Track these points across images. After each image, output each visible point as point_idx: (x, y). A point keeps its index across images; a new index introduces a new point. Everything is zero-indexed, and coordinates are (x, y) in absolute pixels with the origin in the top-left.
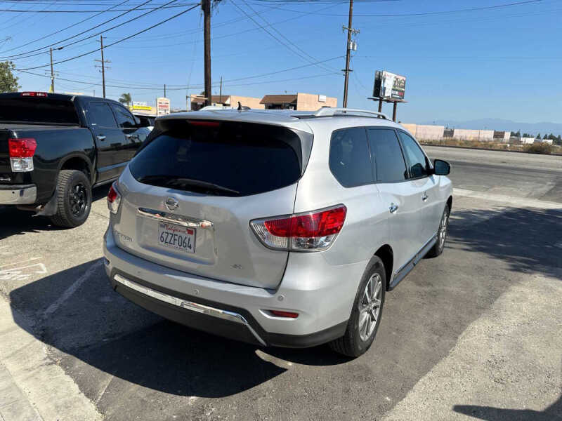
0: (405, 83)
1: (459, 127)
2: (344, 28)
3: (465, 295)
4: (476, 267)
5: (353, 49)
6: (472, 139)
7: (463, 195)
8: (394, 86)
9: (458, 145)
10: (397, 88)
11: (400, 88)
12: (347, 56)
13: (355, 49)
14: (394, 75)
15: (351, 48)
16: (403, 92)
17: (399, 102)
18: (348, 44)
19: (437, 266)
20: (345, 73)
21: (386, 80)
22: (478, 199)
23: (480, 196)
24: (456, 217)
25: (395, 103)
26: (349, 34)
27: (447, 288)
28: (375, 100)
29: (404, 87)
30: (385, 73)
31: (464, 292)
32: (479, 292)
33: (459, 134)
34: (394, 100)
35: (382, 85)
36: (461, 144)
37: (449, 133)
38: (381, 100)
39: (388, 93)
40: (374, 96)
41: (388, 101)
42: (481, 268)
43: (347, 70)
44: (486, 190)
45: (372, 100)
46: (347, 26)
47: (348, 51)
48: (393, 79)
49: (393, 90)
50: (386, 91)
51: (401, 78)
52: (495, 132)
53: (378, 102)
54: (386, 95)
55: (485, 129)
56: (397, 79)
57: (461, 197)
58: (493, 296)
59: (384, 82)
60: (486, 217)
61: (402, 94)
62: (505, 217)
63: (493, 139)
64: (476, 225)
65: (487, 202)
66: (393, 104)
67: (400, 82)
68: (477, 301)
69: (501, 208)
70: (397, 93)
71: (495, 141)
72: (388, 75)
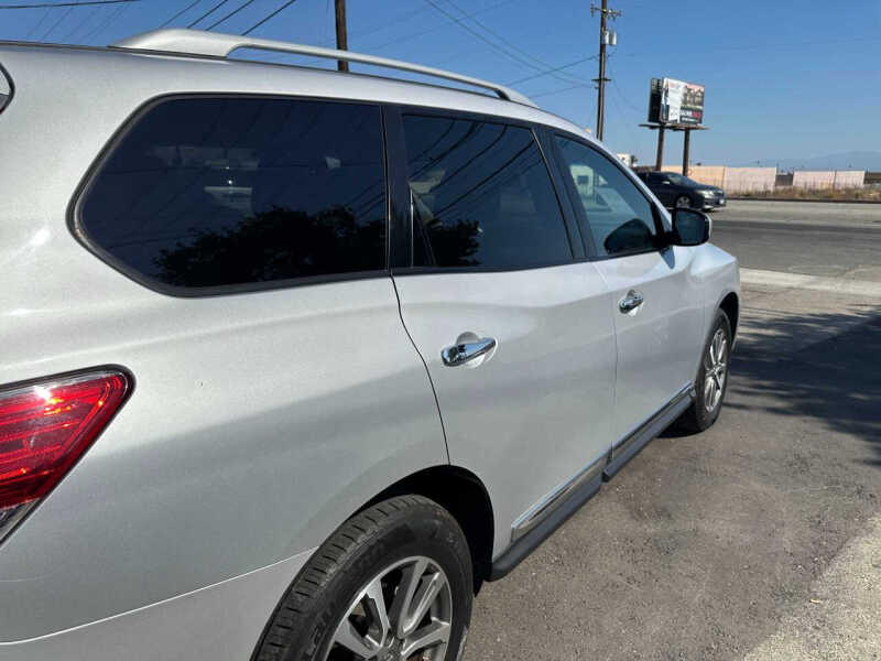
0: (703, 97)
1: (803, 169)
2: (593, 9)
3: (748, 549)
4: (791, 458)
5: (611, 44)
6: (824, 187)
7: (795, 285)
8: (685, 102)
9: (797, 196)
10: (689, 105)
11: (693, 104)
12: (601, 55)
13: (615, 42)
14: (682, 84)
15: (607, 41)
16: (701, 111)
17: (693, 128)
18: (602, 36)
19: (696, 457)
20: (597, 85)
21: (670, 93)
22: (822, 292)
23: (828, 285)
24: (770, 332)
25: (687, 131)
26: (602, 19)
27: (705, 526)
28: (652, 127)
29: (701, 104)
30: (667, 82)
31: (747, 539)
32: (787, 539)
33: (802, 179)
34: (684, 126)
35: (663, 102)
36: (802, 194)
37: (785, 179)
38: (662, 128)
39: (674, 115)
40: (650, 120)
41: (674, 128)
42: (804, 461)
43: (601, 80)
44: (840, 274)
45: (647, 128)
46: (600, 7)
47: (603, 47)
48: (682, 90)
49: (682, 108)
50: (671, 111)
51: (695, 88)
52: (866, 174)
53: (657, 131)
54: (671, 118)
55: (850, 168)
56: (690, 90)
57: (791, 288)
58: (824, 548)
59: (666, 95)
60: (832, 330)
61: (698, 115)
62: (871, 327)
63: (862, 185)
64: (811, 348)
65: (840, 298)
66: (683, 133)
67: (694, 96)
68: (778, 569)
69: (867, 309)
70: (689, 113)
71: (866, 188)
72: (673, 85)
